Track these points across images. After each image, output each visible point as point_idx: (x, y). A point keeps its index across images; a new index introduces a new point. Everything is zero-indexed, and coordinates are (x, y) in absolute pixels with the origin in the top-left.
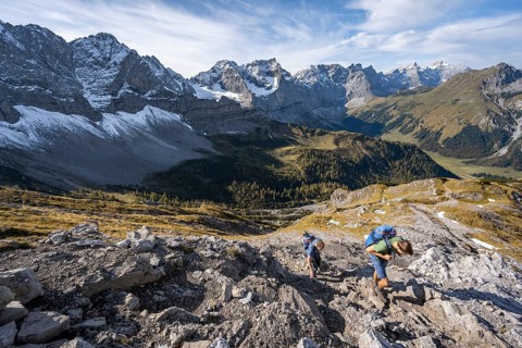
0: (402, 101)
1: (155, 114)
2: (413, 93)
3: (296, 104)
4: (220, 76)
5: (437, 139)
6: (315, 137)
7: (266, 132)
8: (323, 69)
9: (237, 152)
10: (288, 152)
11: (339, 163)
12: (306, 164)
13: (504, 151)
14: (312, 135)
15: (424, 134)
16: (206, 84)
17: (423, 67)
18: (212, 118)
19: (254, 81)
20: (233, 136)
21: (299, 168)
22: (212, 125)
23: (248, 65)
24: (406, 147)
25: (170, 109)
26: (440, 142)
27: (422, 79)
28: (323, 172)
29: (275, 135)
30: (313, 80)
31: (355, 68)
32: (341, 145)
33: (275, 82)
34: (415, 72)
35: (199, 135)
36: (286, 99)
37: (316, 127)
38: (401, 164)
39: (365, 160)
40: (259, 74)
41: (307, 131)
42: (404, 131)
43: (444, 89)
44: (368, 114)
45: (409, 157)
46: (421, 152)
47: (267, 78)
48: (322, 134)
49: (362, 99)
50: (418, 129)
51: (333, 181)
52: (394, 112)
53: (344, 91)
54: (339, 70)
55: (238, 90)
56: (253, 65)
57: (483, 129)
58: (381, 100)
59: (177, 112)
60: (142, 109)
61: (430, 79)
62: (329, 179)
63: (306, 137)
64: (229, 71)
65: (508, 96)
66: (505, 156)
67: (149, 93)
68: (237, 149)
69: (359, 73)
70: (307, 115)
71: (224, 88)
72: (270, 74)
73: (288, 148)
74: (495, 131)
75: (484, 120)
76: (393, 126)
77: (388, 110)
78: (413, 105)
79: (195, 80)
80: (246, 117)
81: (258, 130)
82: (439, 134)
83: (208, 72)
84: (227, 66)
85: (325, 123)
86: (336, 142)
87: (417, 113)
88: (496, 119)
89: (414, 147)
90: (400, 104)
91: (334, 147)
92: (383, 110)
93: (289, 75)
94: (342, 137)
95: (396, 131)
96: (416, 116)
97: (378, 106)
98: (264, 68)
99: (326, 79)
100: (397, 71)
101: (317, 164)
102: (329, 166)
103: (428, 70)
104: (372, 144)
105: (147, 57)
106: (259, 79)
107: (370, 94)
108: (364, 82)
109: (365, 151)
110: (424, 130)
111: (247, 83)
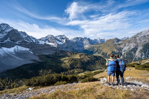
1: (19, 48)
2: (99, 44)
3: (70, 46)
4: (48, 39)
6: (74, 55)
7: (59, 54)
8: (78, 38)
9: (47, 60)
10: (65, 60)
11: (81, 62)
12: (70, 63)
13: (122, 57)
14: (73, 54)
15: (103, 54)
16: (43, 41)
17: (101, 39)
18: (40, 50)
19: (58, 40)
20: (47, 55)
21: (68, 65)
22: (40, 52)
23: (57, 36)
24: (99, 57)
25: (25, 47)
26: (107, 55)
27: (101, 41)
28: (76, 65)
29: (61, 55)
30: (75, 41)
31: (85, 38)
32: (82, 57)
33: (64, 41)
34: (99, 39)
35: (35, 55)
36: (67, 45)
37: (75, 52)
38: (98, 62)
39: (88, 61)
40: (60, 39)
41: (72, 53)
42: (99, 53)
43: (105, 43)
44: (90, 49)
45: (100, 60)
46: (103, 58)
47: (62, 40)
48: (76, 54)
49: (88, 45)
50: (102, 52)
51: (79, 68)
52: (96, 49)
53: (83, 43)
54: (82, 38)
55: (53, 42)
56: (58, 36)
57: (116, 52)
58: (92, 46)
59: (28, 48)
60: (14, 47)
61: (102, 41)
62: (78, 68)
63: (71, 55)
64: (51, 37)
65: (119, 45)
66: (122, 58)
67: (18, 42)
68: (47, 59)
69: (86, 39)
70: (73, 49)
71: (49, 42)
72: (63, 39)
73: (65, 58)
74: (118, 52)
75: (116, 50)
78: (100, 47)
79: (40, 40)
80: (53, 49)
81: (56, 53)
82: (107, 53)
83: (44, 38)
84: (51, 36)
85: (79, 52)
86: (80, 56)
87: (101, 48)
88: (118, 49)
89: (101, 57)
90: (97, 46)
91: (79, 58)
93: (68, 39)
94: (82, 54)
95: (97, 53)
96: (101, 49)
97: (92, 47)
98: (61, 37)
99: (78, 40)
100: (95, 39)
101: (74, 63)
102: (78, 63)
103: (102, 39)
104: (90, 56)
105: (22, 32)
106: (60, 40)
107: (89, 44)
108: (88, 41)
109: (88, 59)
110: (103, 53)
111: (56, 41)
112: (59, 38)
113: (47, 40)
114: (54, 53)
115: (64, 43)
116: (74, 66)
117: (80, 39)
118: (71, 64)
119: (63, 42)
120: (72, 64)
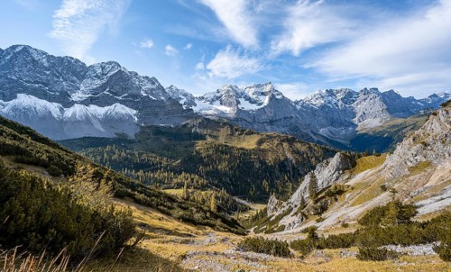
3: (285, 118)
4: (222, 95)
16: (208, 101)
19: (249, 99)
23: (247, 88)
33: (266, 100)
36: (275, 114)
40: (253, 94)
47: (261, 98)
54: (349, 93)
56: (251, 88)
71: (222, 103)
77: (404, 131)
92: (399, 130)
93: (280, 94)
97: (394, 126)
98: (259, 90)
106: (253, 97)
107: (386, 116)
108: (379, 103)
111: (242, 100)
113: (218, 98)
115: (263, 108)
117: (340, 96)
119: (260, 104)
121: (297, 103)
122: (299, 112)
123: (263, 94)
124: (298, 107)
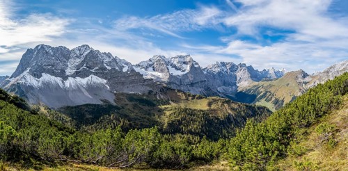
0: (266, 84)
4: (154, 63)
5: (282, 104)
6: (195, 100)
7: (156, 94)
8: (224, 64)
11: (206, 119)
12: (174, 119)
14: (193, 99)
15: (276, 102)
16: (143, 68)
17: (276, 70)
19: (174, 67)
21: (166, 121)
22: (122, 87)
23: (172, 58)
27: (276, 75)
29: (162, 97)
30: (217, 70)
31: (241, 65)
32: (213, 107)
33: (188, 68)
34: (273, 71)
39: (228, 118)
40: (178, 63)
42: (267, 100)
44: (250, 90)
47: (184, 66)
48: (200, 98)
49: (247, 82)
50: (273, 99)
52: (262, 90)
53: (236, 77)
54: (233, 66)
55: (162, 71)
56: (175, 58)
58: (256, 83)
60: (88, 76)
61: (279, 75)
63: (188, 99)
64: (159, 60)
65: (305, 83)
69: (244, 68)
76: (261, 97)
77: (259, 88)
78: (271, 86)
79: (138, 66)
81: (150, 92)
82: (283, 101)
83: (146, 61)
86: (210, 104)
87: (272, 90)
90: (265, 85)
91: (207, 108)
92: (257, 89)
93: (197, 64)
95: (263, 100)
96: (272, 92)
97: (255, 86)
99: (225, 70)
100: (265, 70)
103: (279, 72)
106: (178, 65)
107: (250, 80)
108: (247, 73)
109: (230, 112)
110: (276, 99)
111: (170, 67)
112: (175, 63)
113: (150, 65)
114: (147, 93)
115: (186, 74)
116: (181, 127)
117: (228, 67)
118: (173, 122)
119: (184, 71)
120: (179, 121)
121: (204, 70)
122: (206, 76)
123: (185, 63)
124: (205, 73)
